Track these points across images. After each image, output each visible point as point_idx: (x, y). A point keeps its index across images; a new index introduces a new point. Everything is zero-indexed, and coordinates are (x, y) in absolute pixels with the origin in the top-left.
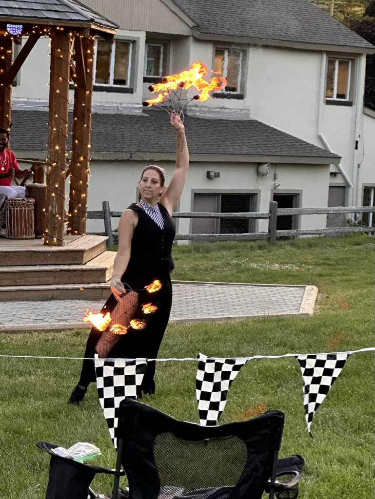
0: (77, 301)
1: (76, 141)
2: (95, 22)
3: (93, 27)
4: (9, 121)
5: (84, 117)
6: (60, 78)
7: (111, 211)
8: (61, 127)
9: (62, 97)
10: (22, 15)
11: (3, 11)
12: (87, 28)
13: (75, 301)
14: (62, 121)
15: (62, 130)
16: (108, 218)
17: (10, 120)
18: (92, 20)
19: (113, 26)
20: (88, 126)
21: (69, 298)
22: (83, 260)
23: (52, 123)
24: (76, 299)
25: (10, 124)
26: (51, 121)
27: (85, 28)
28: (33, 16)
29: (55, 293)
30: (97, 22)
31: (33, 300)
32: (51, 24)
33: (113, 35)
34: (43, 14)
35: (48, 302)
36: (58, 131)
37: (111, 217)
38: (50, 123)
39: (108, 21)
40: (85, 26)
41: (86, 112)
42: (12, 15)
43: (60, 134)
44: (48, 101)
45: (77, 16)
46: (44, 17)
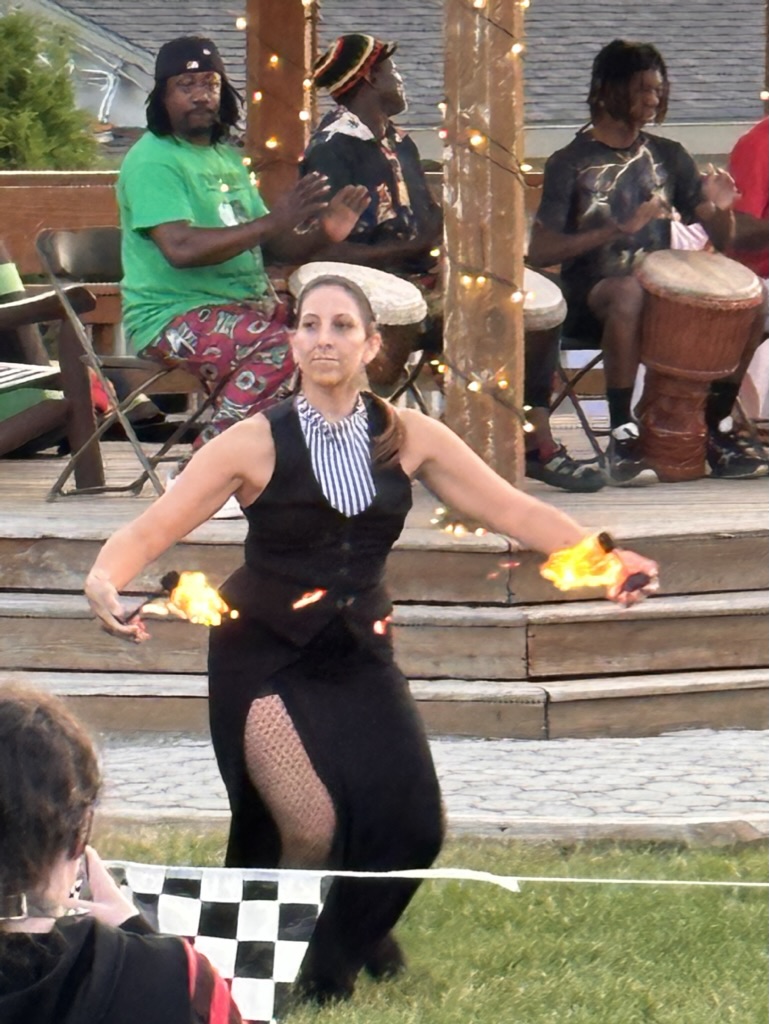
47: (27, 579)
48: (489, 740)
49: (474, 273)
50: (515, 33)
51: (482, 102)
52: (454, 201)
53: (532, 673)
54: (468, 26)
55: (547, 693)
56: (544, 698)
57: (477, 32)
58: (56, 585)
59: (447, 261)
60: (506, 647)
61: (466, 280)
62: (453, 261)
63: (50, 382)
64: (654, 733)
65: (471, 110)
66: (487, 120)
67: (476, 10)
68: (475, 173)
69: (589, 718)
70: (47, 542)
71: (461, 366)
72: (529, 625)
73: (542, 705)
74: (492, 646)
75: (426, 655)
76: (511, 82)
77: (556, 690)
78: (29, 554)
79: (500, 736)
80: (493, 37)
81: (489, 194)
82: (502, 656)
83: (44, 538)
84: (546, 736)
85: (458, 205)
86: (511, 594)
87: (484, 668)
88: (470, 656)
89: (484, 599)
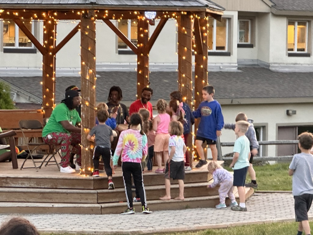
0: (205, 209)
1: (198, 93)
2: (209, 7)
3: (208, 10)
4: (148, 81)
5: (202, 76)
6: (186, 48)
7: (221, 142)
8: (187, 83)
9: (187, 62)
10: (157, 5)
11: (144, 3)
12: (203, 11)
13: (203, 209)
14: (188, 79)
15: (188, 85)
16: (220, 147)
17: (148, 79)
18: (207, 6)
19: (221, 9)
20: (206, 82)
21: (198, 207)
22: (207, 180)
23: (181, 81)
24: (203, 207)
25: (148, 82)
26: (180, 79)
27: (202, 12)
28: (165, 5)
29: (188, 204)
30: (210, 7)
31: (173, 210)
32: (178, 10)
33: (220, 16)
34: (172, 3)
35: (184, 210)
36: (185, 86)
37: (221, 147)
38: (179, 81)
39: (217, 5)
40: (202, 10)
41: (204, 71)
42: (150, 6)
43: (187, 89)
44: (177, 64)
45: (196, 4)
46: (172, 5)
47: (4, 185)
48: (90, 214)
49: (87, 128)
50: (94, 84)
51: (88, 96)
52: (83, 114)
53: (98, 202)
54: (86, 82)
55: (101, 206)
56: (101, 207)
57: (87, 84)
58: (10, 186)
59: (82, 126)
60: (94, 197)
61: (85, 129)
62: (83, 126)
63: (8, 148)
65: (86, 98)
66: (89, 100)
67: (87, 80)
68: (87, 109)
69: (109, 210)
70: (8, 178)
71: (84, 145)
72: (98, 193)
73: (100, 208)
74: (91, 197)
75: (78, 199)
76: (93, 93)
77: (103, 205)
78: (4, 180)
79: (92, 214)
80: (90, 84)
81: (90, 113)
82: (93, 199)
83: (7, 177)
84: (101, 214)
85: (84, 116)
86: (94, 187)
87: (89, 201)
88: (87, 199)
89: (89, 188)
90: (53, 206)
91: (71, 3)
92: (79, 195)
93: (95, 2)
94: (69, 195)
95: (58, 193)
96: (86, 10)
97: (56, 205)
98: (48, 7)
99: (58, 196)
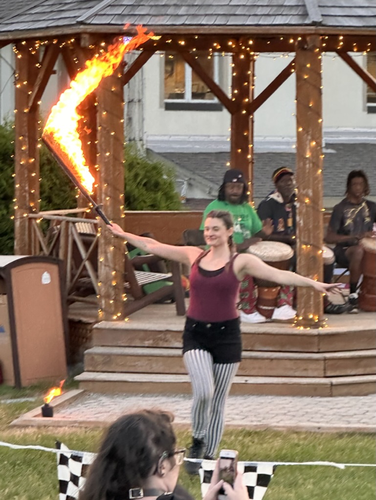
47: (161, 344)
48: (312, 397)
49: (306, 244)
50: (320, 166)
51: (309, 188)
52: (300, 220)
53: (326, 375)
54: (305, 164)
56: (330, 383)
57: (308, 165)
58: (171, 346)
60: (318, 367)
61: (304, 246)
62: (300, 240)
63: (168, 279)
64: (366, 395)
65: (306, 190)
66: (311, 194)
67: (307, 158)
68: (307, 211)
69: (345, 390)
70: (168, 332)
72: (325, 359)
73: (330, 386)
74: (312, 366)
75: (292, 369)
76: (319, 182)
77: (335, 381)
78: (162, 336)
79: (316, 396)
80: (313, 166)
81: (312, 218)
82: (316, 369)
84: (331, 396)
85: (302, 222)
86: (319, 349)
87: (310, 373)
88: (306, 370)
89: (310, 350)
90: (246, 381)
91: (277, 23)
92: (292, 362)
93: (321, 22)
94: (275, 362)
95: (256, 358)
96: (304, 36)
97: (252, 380)
98: (239, 29)
99: (257, 364)
